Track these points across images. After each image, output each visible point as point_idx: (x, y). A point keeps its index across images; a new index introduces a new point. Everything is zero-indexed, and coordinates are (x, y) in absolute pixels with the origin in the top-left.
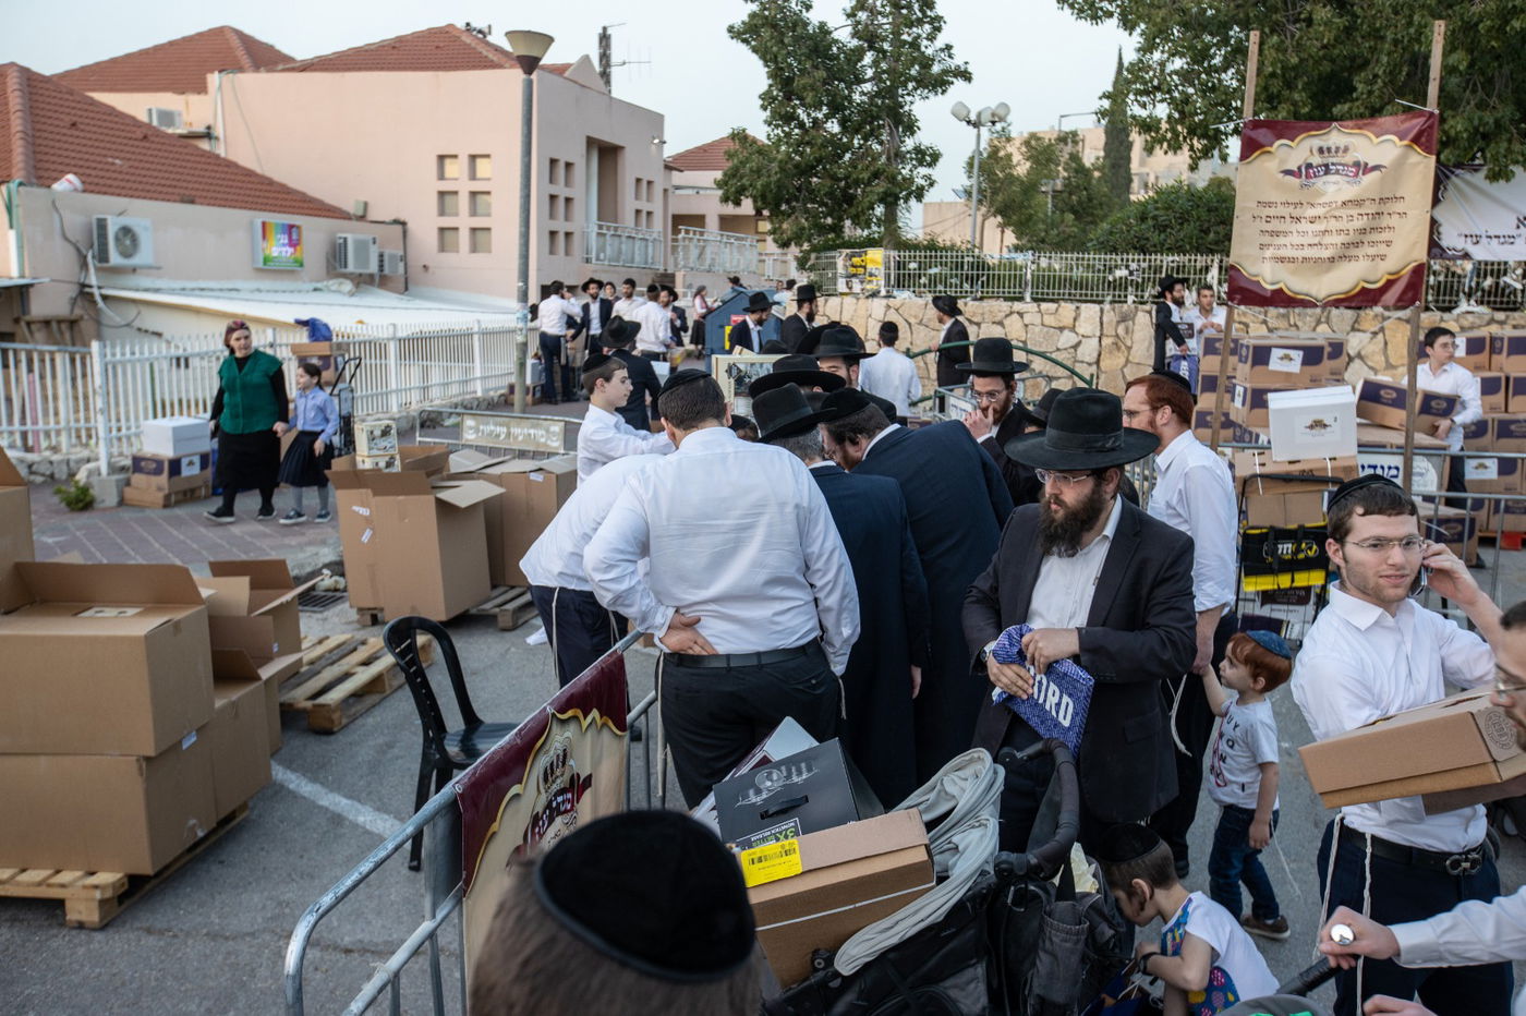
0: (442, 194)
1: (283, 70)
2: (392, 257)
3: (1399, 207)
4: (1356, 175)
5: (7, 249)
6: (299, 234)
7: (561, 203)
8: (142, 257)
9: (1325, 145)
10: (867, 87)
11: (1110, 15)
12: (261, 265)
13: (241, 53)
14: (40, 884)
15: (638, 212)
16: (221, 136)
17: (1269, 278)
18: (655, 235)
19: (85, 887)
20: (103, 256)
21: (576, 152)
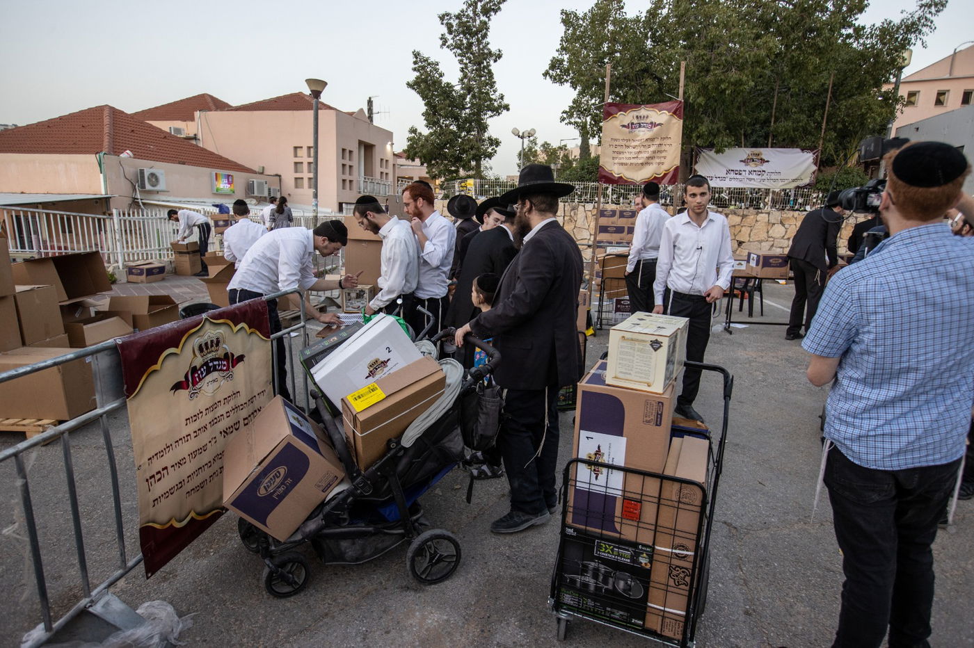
0: (296, 163)
1: (228, 110)
2: (274, 190)
3: (669, 142)
4: (651, 128)
5: (100, 182)
6: (232, 179)
7: (347, 168)
8: (160, 187)
9: (639, 115)
10: (467, 111)
11: (567, 81)
12: (215, 192)
13: (211, 104)
14: (13, 425)
15: (382, 173)
16: (201, 139)
17: (616, 172)
18: (389, 183)
19: (35, 426)
20: (143, 186)
21: (354, 146)
